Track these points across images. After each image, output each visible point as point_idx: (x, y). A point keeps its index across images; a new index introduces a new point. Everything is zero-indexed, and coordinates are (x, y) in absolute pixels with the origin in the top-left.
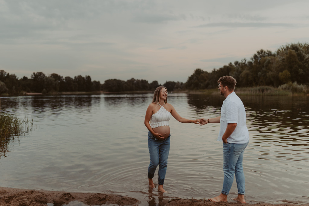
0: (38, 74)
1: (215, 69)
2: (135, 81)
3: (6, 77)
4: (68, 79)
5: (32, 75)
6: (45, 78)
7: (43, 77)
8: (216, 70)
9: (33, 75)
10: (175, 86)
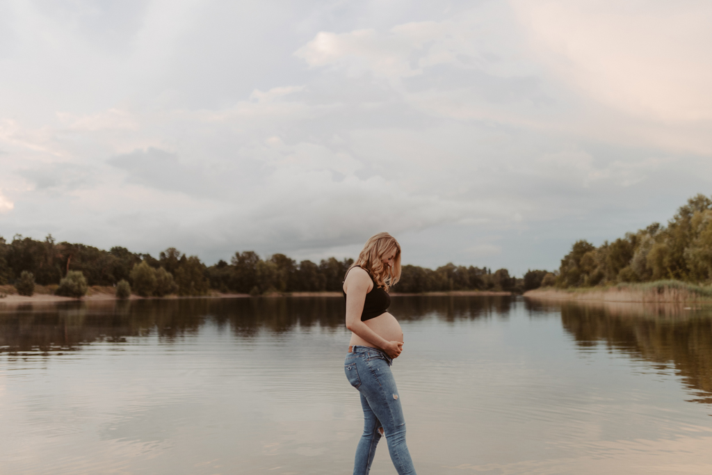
0: (244, 255)
1: (606, 243)
2: (455, 270)
3: (179, 262)
4: (307, 265)
5: (233, 258)
6: (258, 263)
7: (256, 262)
8: (609, 244)
9: (235, 257)
10: (544, 281)
